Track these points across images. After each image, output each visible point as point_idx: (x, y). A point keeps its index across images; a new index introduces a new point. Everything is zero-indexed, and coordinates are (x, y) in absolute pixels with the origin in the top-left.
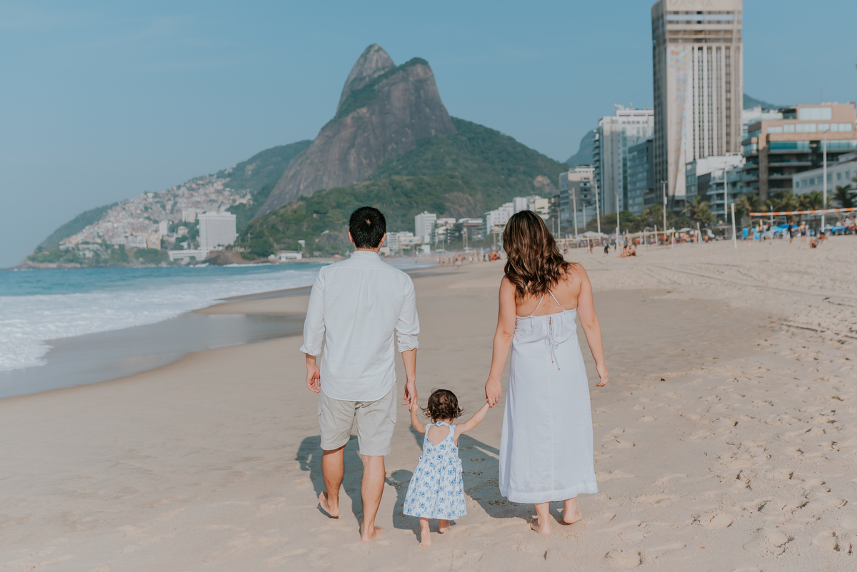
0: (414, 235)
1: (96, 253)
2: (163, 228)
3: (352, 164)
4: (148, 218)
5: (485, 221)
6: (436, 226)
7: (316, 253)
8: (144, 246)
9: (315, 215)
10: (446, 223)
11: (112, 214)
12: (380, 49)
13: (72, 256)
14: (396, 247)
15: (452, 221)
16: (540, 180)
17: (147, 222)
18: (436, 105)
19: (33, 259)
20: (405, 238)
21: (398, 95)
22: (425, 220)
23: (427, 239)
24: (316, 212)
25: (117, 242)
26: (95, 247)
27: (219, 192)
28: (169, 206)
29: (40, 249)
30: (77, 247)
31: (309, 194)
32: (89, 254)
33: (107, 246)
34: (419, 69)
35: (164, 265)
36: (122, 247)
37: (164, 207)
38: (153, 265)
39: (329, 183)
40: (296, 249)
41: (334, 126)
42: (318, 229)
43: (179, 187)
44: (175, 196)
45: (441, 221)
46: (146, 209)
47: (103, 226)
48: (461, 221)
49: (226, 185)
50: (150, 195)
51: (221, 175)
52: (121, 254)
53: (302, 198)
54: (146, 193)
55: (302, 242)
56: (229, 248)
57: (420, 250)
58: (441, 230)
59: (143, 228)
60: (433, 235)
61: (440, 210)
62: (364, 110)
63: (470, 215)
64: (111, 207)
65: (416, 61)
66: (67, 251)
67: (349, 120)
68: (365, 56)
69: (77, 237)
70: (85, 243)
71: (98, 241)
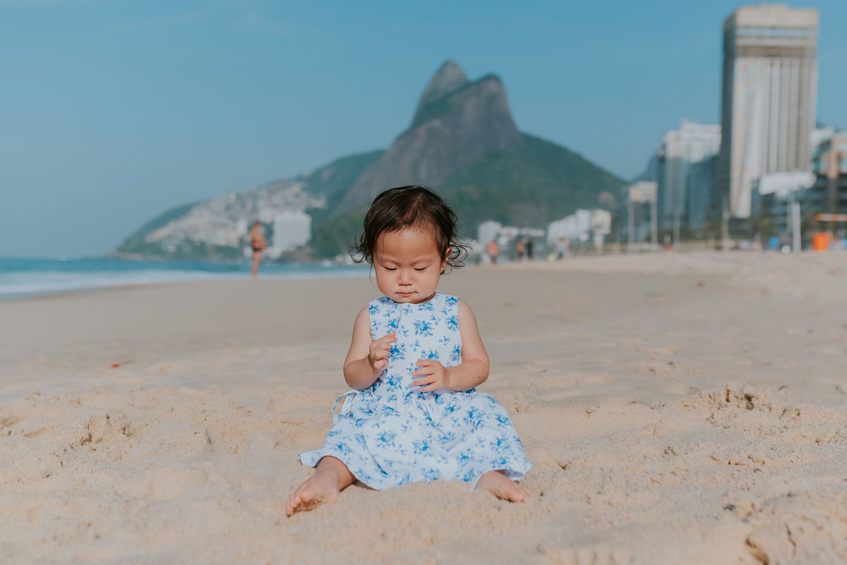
0: (478, 242)
1: (179, 248)
2: (242, 227)
4: (229, 217)
5: (546, 233)
6: (498, 236)
8: (223, 243)
10: (508, 234)
11: (195, 212)
12: (455, 66)
13: (156, 249)
15: (514, 232)
16: (605, 196)
17: (227, 221)
18: (505, 119)
19: (121, 249)
21: (471, 109)
22: (489, 229)
25: (199, 237)
26: (177, 242)
27: (296, 196)
28: (249, 205)
29: (128, 241)
30: (161, 241)
32: (172, 249)
33: (188, 241)
34: (492, 86)
35: (239, 261)
36: (202, 244)
37: (243, 206)
38: (229, 262)
41: (407, 137)
43: (259, 189)
44: (255, 197)
45: (505, 231)
46: (228, 207)
47: (188, 222)
48: (524, 231)
49: (304, 189)
50: (232, 197)
51: (299, 179)
54: (228, 193)
56: (299, 248)
58: (503, 241)
59: (223, 226)
61: (505, 221)
62: (436, 123)
63: (534, 225)
64: (197, 204)
65: (490, 77)
66: (152, 245)
67: (422, 130)
68: (441, 71)
69: (161, 233)
70: (169, 237)
71: (181, 236)
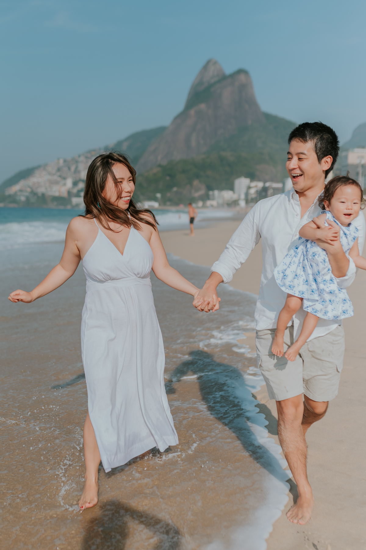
0: (234, 193)
1: (28, 198)
2: (69, 183)
3: (193, 143)
4: (60, 176)
5: (284, 184)
6: (249, 188)
7: (168, 203)
8: (57, 194)
9: (168, 178)
10: (256, 186)
11: (37, 173)
12: (215, 63)
13: (12, 199)
14: (221, 201)
15: (260, 185)
17: (59, 179)
18: (252, 103)
20: (227, 195)
21: (227, 95)
22: (242, 183)
23: (243, 196)
24: (170, 175)
25: (40, 191)
26: (26, 194)
28: (73, 168)
30: (16, 194)
31: (164, 163)
32: (23, 199)
33: (34, 193)
34: (242, 77)
35: (69, 207)
36: (43, 195)
37: (69, 169)
38: (62, 207)
39: (178, 156)
40: (155, 199)
41: (182, 116)
42: (169, 187)
43: (79, 156)
44: (77, 162)
45: (253, 184)
46: (59, 170)
47: (33, 180)
48: (267, 184)
50: (61, 161)
51: (107, 148)
52: (43, 198)
53: (160, 166)
54: (59, 159)
55: (159, 195)
57: (238, 204)
58: (252, 191)
59: (57, 183)
60: (247, 194)
61: (252, 177)
62: (203, 106)
63: (272, 180)
64: (38, 167)
65: (241, 71)
66: (10, 196)
67: (192, 112)
68: (205, 67)
69: (15, 188)
70: (21, 191)
71: (29, 190)
